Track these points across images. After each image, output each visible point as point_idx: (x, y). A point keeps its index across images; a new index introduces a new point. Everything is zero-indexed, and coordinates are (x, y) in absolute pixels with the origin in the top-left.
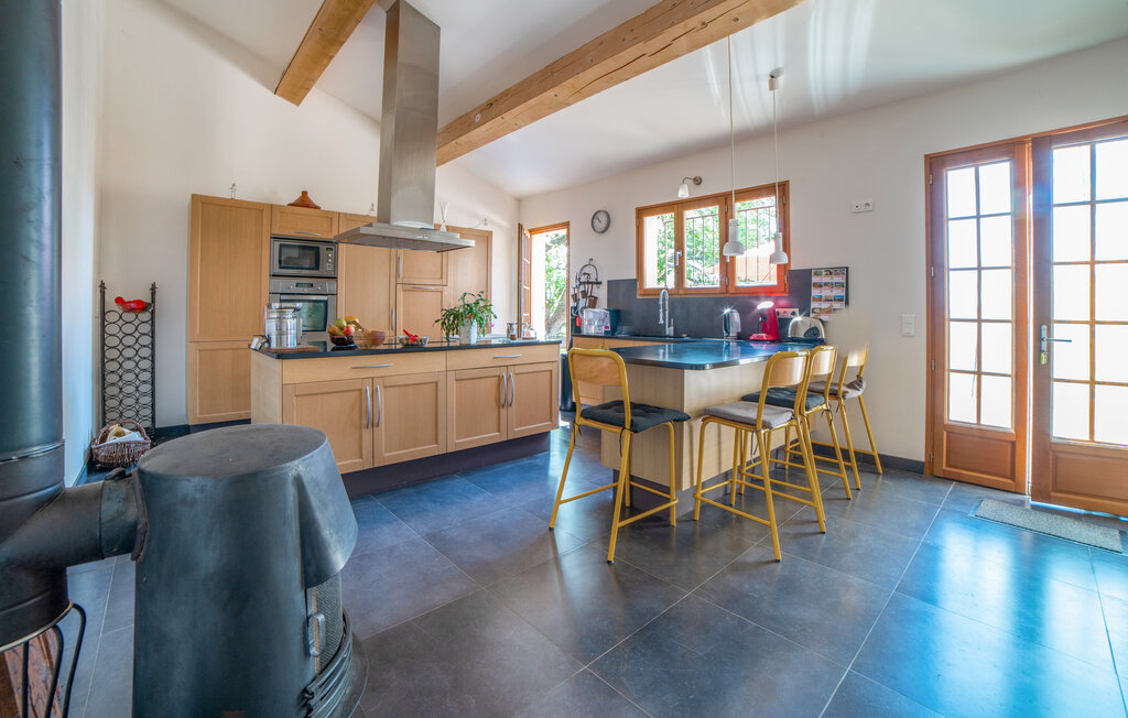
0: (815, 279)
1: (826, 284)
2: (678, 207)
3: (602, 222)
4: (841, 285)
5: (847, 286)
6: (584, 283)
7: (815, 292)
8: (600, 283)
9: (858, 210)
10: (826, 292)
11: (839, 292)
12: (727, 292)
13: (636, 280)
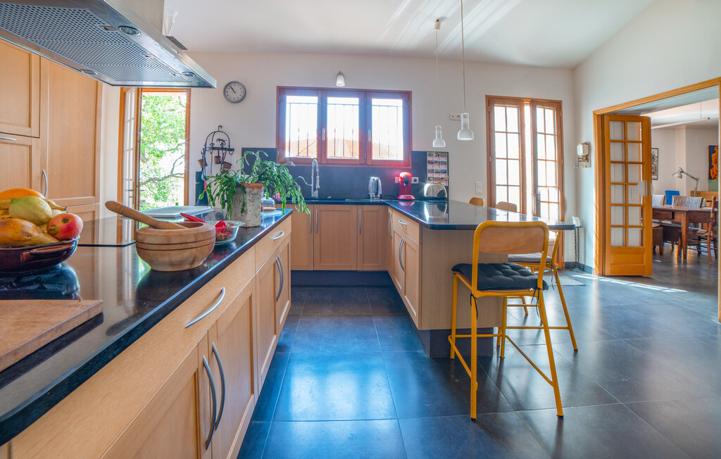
0: (429, 159)
1: (436, 162)
2: (323, 93)
3: (235, 93)
4: (445, 163)
5: (447, 164)
6: (218, 149)
7: (429, 167)
8: (233, 150)
9: (453, 118)
10: (436, 167)
11: (443, 168)
12: (366, 164)
13: (275, 149)
